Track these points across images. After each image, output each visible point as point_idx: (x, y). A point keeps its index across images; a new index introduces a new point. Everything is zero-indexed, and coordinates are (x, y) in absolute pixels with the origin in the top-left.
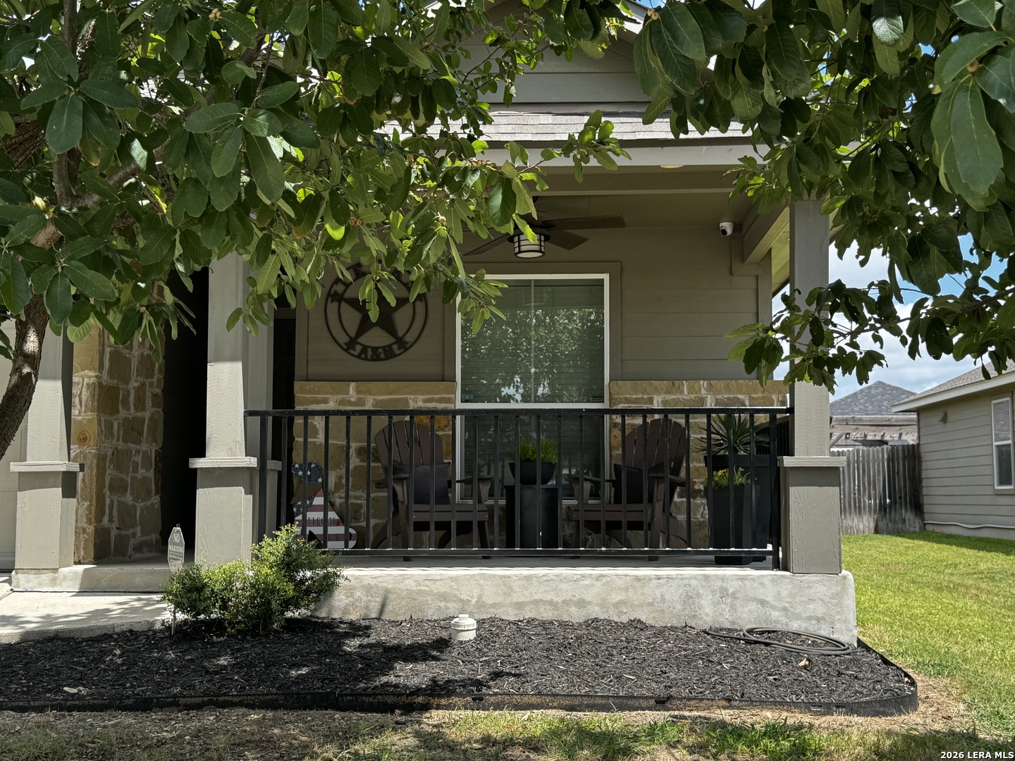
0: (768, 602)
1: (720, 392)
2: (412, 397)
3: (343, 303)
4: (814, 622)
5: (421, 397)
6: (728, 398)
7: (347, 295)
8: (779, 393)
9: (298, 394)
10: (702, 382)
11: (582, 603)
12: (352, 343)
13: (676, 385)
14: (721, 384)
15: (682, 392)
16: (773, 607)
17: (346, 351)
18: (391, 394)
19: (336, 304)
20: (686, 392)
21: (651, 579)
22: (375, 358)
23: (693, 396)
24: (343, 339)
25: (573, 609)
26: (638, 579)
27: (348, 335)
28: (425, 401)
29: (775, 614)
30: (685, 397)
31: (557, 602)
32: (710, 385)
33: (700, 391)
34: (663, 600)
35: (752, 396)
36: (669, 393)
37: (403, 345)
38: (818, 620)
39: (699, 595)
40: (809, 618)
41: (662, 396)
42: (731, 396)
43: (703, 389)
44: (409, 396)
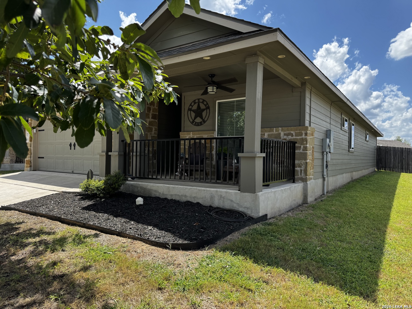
0: (233, 201)
1: (285, 131)
2: (204, 135)
3: (192, 111)
4: (246, 209)
5: (206, 135)
6: (288, 133)
7: (192, 109)
8: (305, 130)
9: (181, 136)
10: (280, 128)
11: (186, 196)
12: (193, 121)
13: (272, 129)
14: (286, 128)
15: (273, 131)
16: (234, 202)
17: (192, 123)
18: (199, 135)
19: (190, 111)
20: (274, 132)
21: (202, 191)
22: (198, 125)
23: (277, 133)
24: (191, 121)
25: (183, 198)
26: (199, 190)
27: (192, 119)
28: (207, 136)
29: (235, 205)
30: (275, 133)
31: (180, 195)
32: (282, 129)
33: (279, 131)
34: (205, 197)
35: (296, 132)
36: (269, 132)
37: (204, 122)
38: (248, 208)
39: (214, 196)
40: (245, 207)
41: (268, 133)
42: (289, 132)
43: (280, 130)
44: (203, 135)
